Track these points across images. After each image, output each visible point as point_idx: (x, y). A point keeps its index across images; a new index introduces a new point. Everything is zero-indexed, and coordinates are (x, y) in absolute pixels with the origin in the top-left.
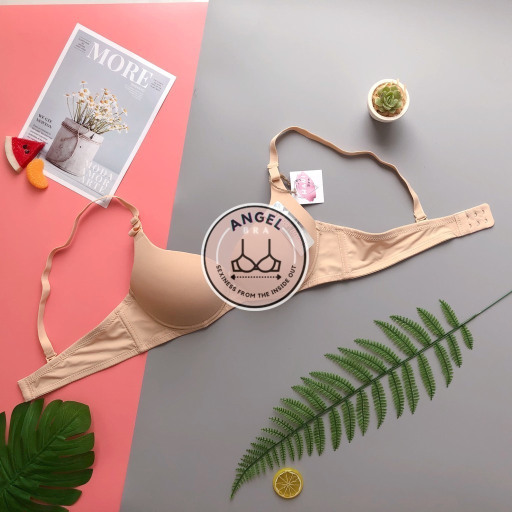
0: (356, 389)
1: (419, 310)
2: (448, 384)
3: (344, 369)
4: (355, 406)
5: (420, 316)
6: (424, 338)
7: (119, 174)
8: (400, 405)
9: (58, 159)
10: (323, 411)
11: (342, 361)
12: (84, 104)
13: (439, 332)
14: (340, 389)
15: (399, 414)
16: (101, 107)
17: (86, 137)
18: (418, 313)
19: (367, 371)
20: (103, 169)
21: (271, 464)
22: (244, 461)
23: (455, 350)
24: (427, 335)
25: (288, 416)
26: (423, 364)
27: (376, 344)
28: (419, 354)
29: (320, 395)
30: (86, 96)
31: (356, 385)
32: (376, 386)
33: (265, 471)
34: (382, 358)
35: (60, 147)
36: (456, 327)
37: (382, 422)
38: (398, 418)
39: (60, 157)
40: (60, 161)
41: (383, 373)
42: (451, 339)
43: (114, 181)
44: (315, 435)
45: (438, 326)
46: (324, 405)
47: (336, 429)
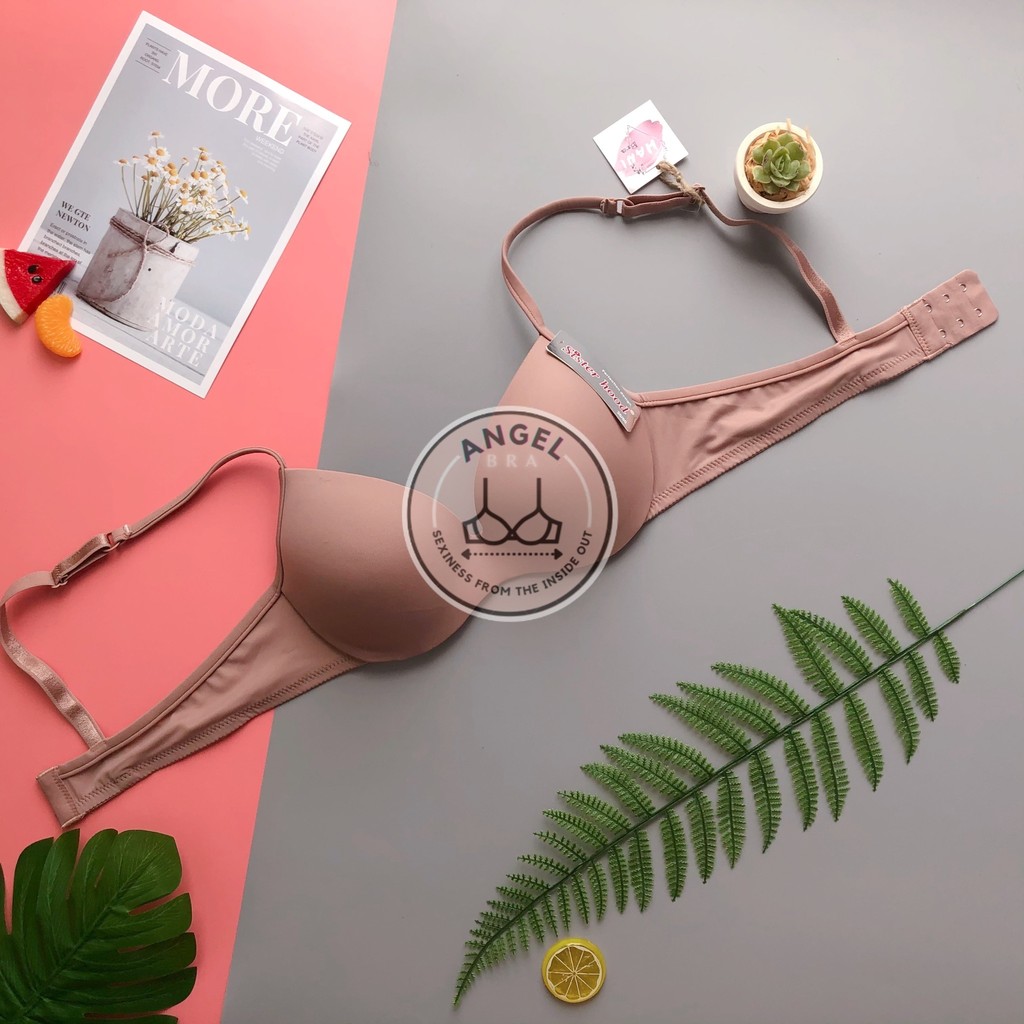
0: (716, 770)
1: (848, 603)
2: (909, 757)
3: (691, 727)
4: (714, 807)
5: (849, 613)
6: (858, 660)
7: (230, 325)
8: (809, 803)
9: (102, 296)
10: (648, 817)
11: (687, 709)
12: (157, 181)
13: (889, 646)
14: (683, 769)
15: (808, 821)
16: (193, 187)
17: (160, 250)
18: (845, 606)
19: (738, 732)
20: (197, 317)
21: (540, 932)
22: (483, 925)
23: (923, 685)
24: (863, 653)
25: (575, 828)
26: (856, 715)
27: (757, 673)
28: (847, 695)
29: (640, 783)
30: (162, 163)
31: (716, 762)
32: (759, 763)
33: (526, 946)
34: (770, 704)
35: (108, 270)
36: (925, 636)
37: (773, 838)
38: (805, 829)
39: (107, 292)
40: (106, 300)
41: (772, 735)
42: (913, 662)
43: (219, 340)
44: (632, 867)
45: (886, 634)
46: (649, 803)
47: (675, 855)
